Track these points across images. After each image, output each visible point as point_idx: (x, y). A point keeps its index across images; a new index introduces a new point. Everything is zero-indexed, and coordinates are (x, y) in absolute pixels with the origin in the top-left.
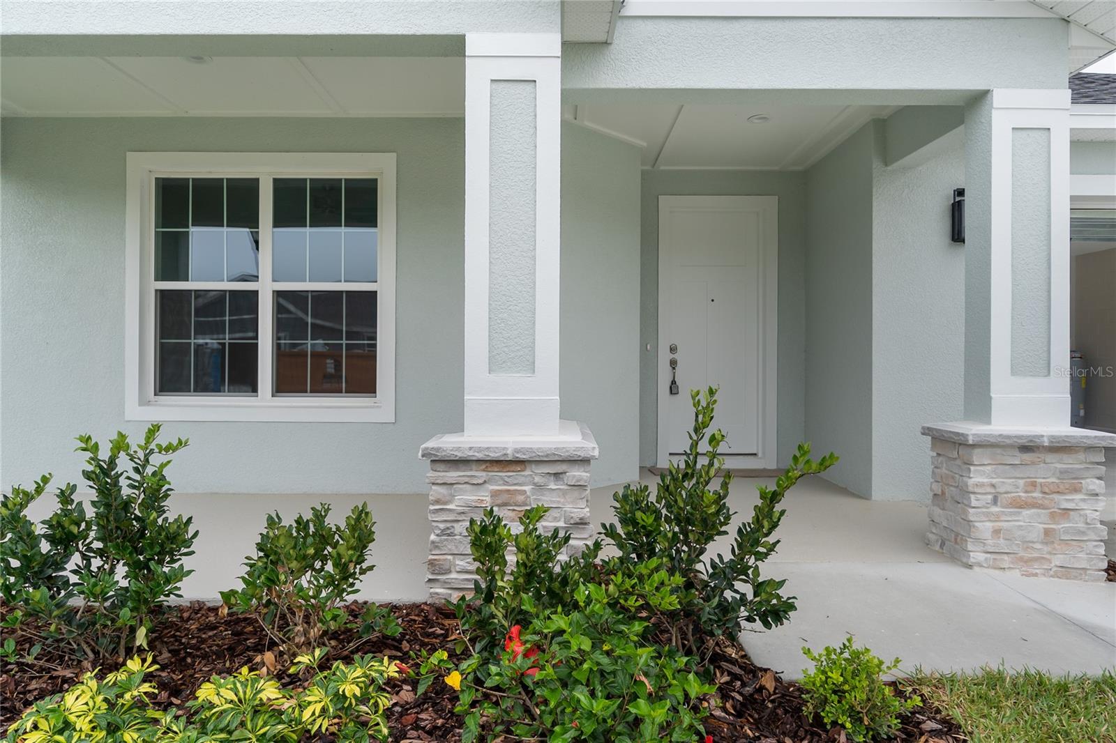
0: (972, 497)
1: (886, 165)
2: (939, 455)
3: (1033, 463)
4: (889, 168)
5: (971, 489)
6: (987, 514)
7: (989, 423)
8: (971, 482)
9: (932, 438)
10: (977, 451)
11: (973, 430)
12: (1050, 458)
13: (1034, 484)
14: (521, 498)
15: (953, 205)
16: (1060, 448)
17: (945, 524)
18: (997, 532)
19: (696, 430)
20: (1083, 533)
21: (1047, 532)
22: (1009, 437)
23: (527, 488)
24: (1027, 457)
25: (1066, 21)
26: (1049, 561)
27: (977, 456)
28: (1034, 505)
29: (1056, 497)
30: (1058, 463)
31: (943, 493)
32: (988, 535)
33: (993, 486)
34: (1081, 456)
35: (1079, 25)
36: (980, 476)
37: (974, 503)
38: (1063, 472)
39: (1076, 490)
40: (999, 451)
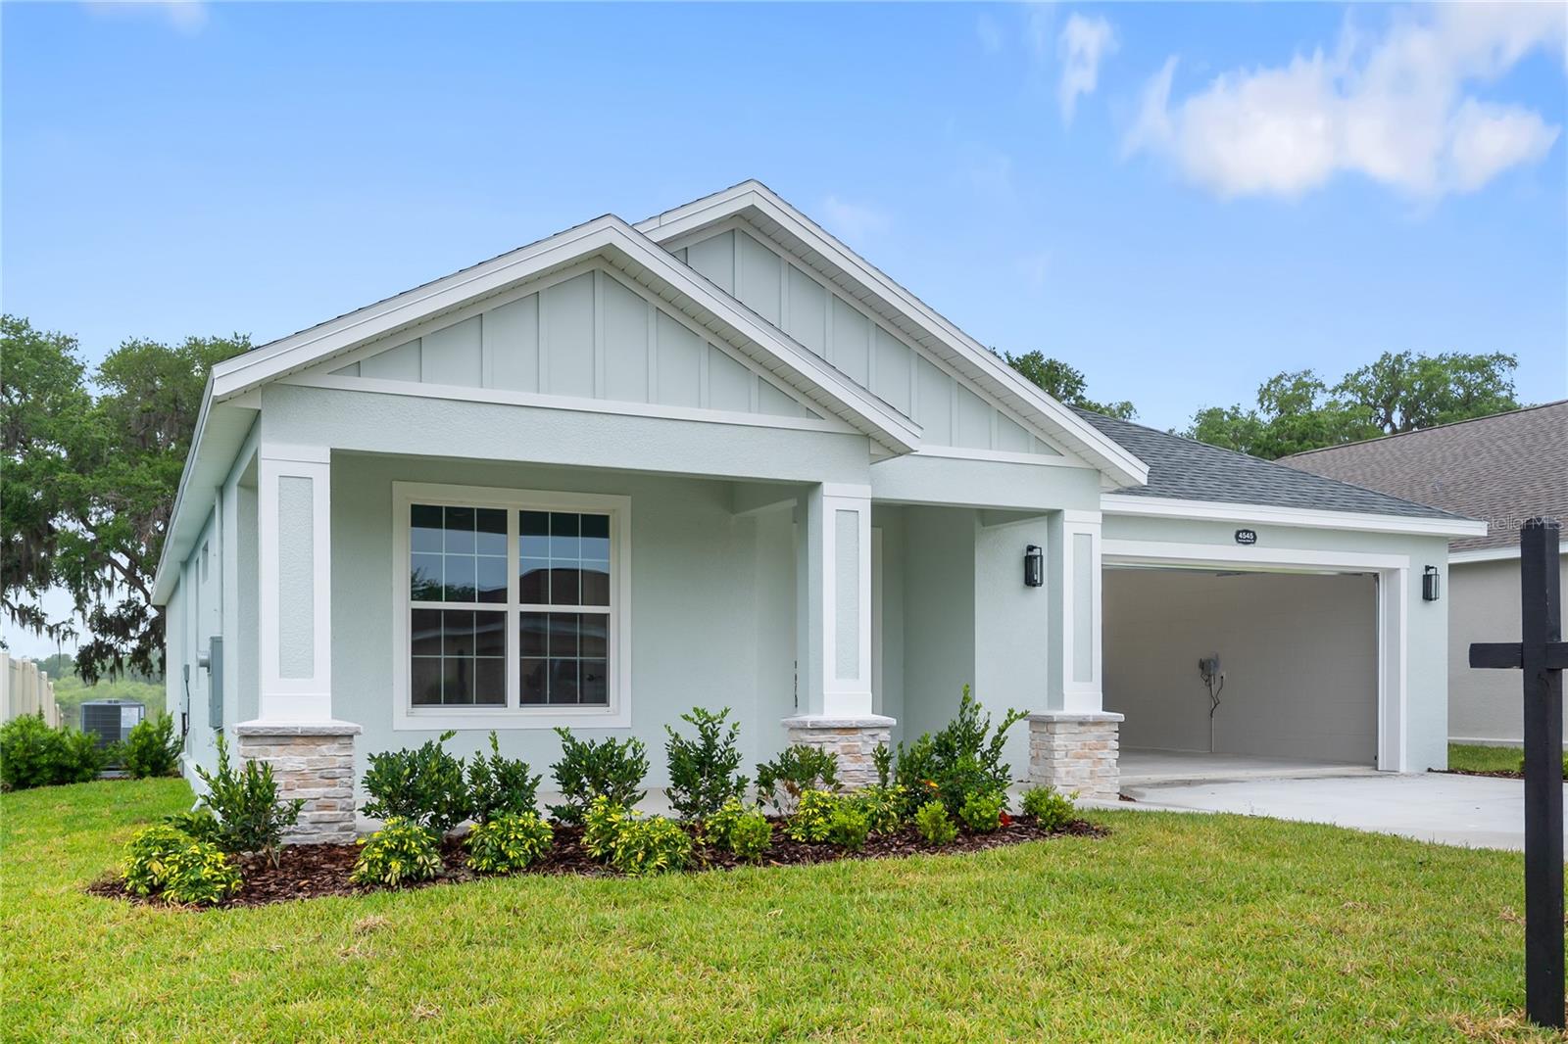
0: (1056, 753)
1: (984, 526)
2: (1034, 732)
3: (1085, 732)
4: (986, 528)
5: (1055, 748)
6: (1064, 763)
7: (1062, 709)
8: (1054, 744)
9: (1031, 722)
10: (1058, 726)
11: (1056, 714)
12: (1093, 729)
13: (1085, 745)
14: (856, 749)
15: (1026, 557)
16: (1098, 723)
17: (1039, 773)
18: (1068, 773)
19: (963, 704)
20: (1108, 772)
21: (1092, 772)
22: (1073, 717)
23: (860, 743)
24: (1082, 728)
25: (1099, 471)
26: (1093, 789)
27: (1059, 729)
28: (1086, 757)
29: (1095, 751)
30: (1096, 731)
31: (1038, 755)
32: (1063, 775)
33: (1066, 746)
34: (1107, 727)
35: (1105, 474)
36: (1061, 740)
37: (1056, 757)
38: (1100, 737)
39: (1105, 748)
40: (1068, 725)
